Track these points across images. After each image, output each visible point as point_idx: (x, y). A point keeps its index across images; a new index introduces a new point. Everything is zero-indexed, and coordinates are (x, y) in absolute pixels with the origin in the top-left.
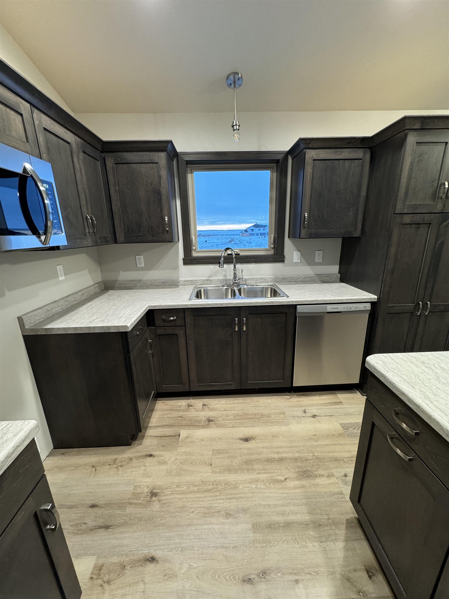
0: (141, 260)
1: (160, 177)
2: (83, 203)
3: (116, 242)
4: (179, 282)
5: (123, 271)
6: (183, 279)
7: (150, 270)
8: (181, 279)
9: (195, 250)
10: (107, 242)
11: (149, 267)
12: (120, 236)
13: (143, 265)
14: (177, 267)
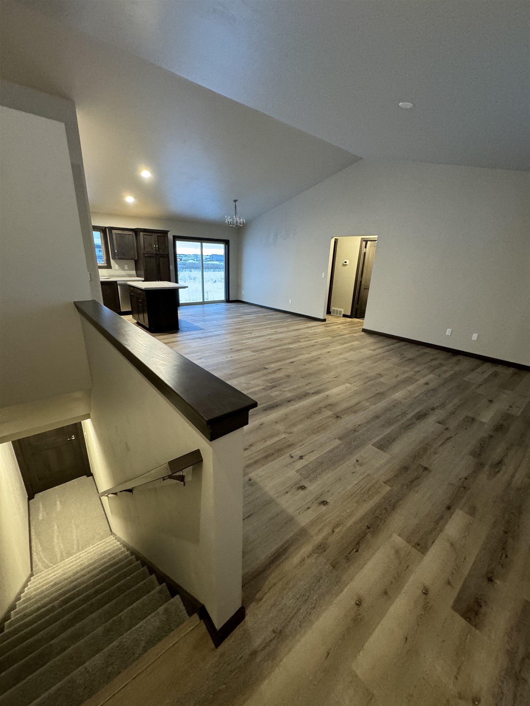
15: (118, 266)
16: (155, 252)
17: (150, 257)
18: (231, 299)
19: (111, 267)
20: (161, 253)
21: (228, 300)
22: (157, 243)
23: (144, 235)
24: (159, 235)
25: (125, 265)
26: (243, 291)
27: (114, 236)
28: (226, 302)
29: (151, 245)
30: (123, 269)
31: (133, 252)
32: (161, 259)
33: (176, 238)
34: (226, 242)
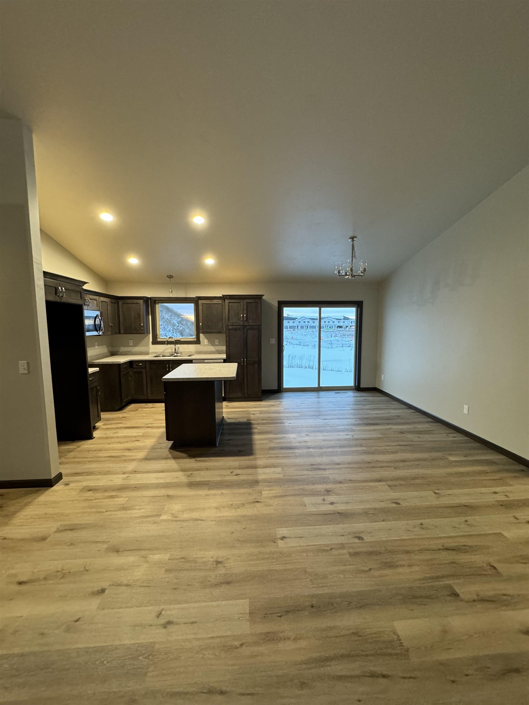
0: (131, 343)
1: (140, 309)
2: (109, 320)
3: (120, 333)
4: (149, 352)
5: (123, 347)
6: (151, 351)
7: (135, 347)
8: (150, 351)
9: (159, 338)
10: (116, 334)
11: (135, 345)
12: (122, 331)
13: (132, 344)
14: (148, 345)
15: (207, 340)
16: (242, 323)
17: (236, 329)
18: (362, 386)
19: (200, 341)
20: (250, 324)
21: (358, 388)
22: (245, 312)
23: (229, 302)
24: (248, 301)
25: (216, 340)
26: (383, 376)
27: (200, 307)
28: (356, 390)
29: (238, 315)
30: (213, 344)
31: (220, 324)
32: (250, 332)
33: (282, 304)
34: (359, 305)
